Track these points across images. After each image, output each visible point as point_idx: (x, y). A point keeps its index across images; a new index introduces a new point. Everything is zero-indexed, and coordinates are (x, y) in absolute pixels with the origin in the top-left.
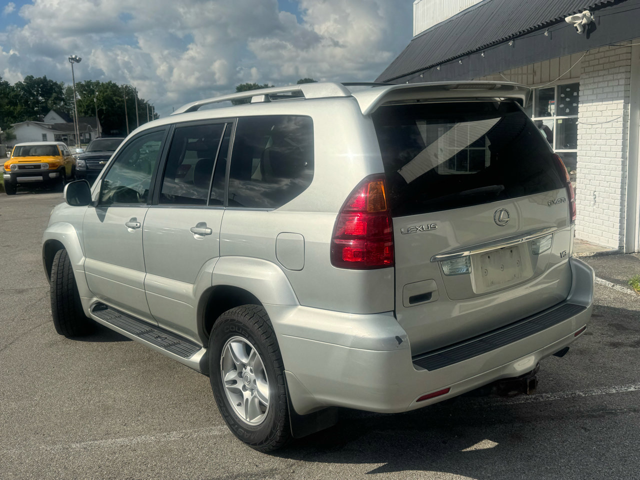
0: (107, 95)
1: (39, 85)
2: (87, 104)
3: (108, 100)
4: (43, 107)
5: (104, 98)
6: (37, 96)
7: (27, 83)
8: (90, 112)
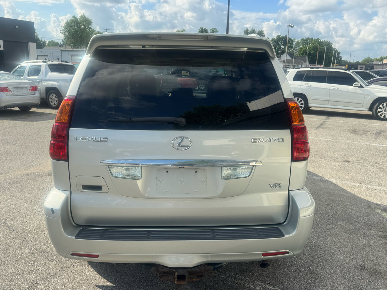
0: (315, 45)
1: (282, 39)
2: (304, 50)
3: (315, 48)
4: (282, 51)
5: (313, 47)
6: (281, 45)
7: (277, 39)
8: (304, 54)
